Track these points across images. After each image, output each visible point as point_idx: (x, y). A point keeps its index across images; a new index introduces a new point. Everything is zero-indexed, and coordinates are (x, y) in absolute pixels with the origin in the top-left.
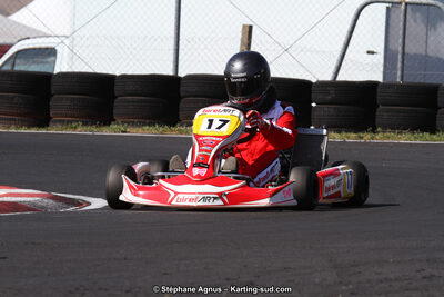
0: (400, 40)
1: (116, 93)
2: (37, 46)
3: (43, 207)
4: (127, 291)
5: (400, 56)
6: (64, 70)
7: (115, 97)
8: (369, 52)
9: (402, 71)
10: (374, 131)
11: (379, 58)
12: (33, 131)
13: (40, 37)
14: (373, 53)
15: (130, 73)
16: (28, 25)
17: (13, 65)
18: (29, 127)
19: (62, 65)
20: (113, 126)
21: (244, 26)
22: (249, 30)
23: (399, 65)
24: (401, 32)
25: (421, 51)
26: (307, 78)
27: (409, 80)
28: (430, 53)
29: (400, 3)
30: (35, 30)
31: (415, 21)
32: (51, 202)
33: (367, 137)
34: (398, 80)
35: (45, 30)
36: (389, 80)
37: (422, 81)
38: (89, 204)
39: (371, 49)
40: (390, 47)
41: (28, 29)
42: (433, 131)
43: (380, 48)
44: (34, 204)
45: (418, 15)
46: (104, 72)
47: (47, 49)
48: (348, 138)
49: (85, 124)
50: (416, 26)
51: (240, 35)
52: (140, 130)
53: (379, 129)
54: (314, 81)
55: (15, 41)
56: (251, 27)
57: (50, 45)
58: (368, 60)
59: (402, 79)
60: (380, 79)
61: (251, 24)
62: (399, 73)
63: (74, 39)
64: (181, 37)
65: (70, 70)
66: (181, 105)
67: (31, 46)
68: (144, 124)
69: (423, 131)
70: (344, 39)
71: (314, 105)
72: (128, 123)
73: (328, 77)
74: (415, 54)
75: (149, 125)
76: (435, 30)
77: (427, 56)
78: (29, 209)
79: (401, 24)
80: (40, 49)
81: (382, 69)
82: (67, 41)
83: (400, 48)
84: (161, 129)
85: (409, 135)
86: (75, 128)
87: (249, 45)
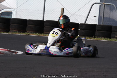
0: (103, 14)
2: (7, 11)
3: (6, 53)
4: (25, 76)
5: (102, 18)
6: (14, 18)
7: (27, 25)
8: (94, 16)
9: (103, 22)
10: (95, 37)
11: (97, 18)
12: (5, 33)
13: (8, 9)
14: (95, 17)
15: (31, 19)
16: (5, 5)
17: (1, 16)
18: (4, 32)
19: (14, 16)
21: (62, 8)
22: (63, 9)
23: (102, 20)
24: (103, 12)
25: (108, 17)
26: (78, 23)
27: (105, 24)
28: (111, 18)
29: (103, 4)
30: (7, 7)
31: (107, 9)
32: (8, 52)
33: (93, 39)
35: (9, 7)
36: (99, 24)
37: (108, 25)
38: (18, 53)
39: (95, 16)
40: (100, 15)
41: (5, 6)
42: (110, 38)
43: (97, 15)
44: (3, 52)
45: (108, 7)
46: (25, 19)
47: (10, 12)
48: (88, 39)
49: (19, 32)
50: (107, 10)
51: (61, 11)
52: (33, 34)
53: (96, 37)
54: (79, 23)
55: (2, 9)
56: (64, 9)
57: (10, 11)
58: (94, 19)
59: (103, 24)
60: (97, 24)
61: (64, 8)
62: (102, 22)
63: (17, 10)
64: (45, 10)
65: (16, 18)
66: (44, 28)
67: (6, 11)
69: (107, 37)
70: (88, 13)
71: (79, 30)
72: (30, 32)
73: (83, 23)
74: (107, 17)
75: (36, 33)
76: (112, 11)
77: (110, 18)
78: (2, 53)
79: (103, 9)
80: (8, 12)
81: (98, 21)
82: (15, 10)
83: (103, 16)
85: (104, 39)
86: (16, 33)
87: (63, 13)
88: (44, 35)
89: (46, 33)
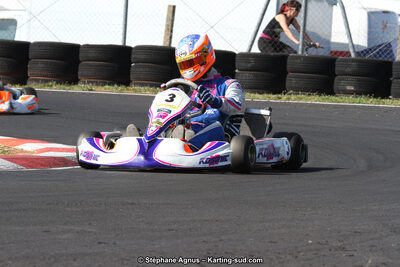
0: (302, 21)
1: (81, 59)
5: (301, 34)
7: (79, 62)
20: (81, 85)
52: (103, 89)
62: (300, 47)
68: (105, 84)
71: (237, 71)
72: (93, 83)
73: (245, 49)
75: (109, 84)
84: (120, 88)
85: (317, 97)
86: (51, 86)
87: (173, 21)
88: (136, 91)
89: (142, 85)
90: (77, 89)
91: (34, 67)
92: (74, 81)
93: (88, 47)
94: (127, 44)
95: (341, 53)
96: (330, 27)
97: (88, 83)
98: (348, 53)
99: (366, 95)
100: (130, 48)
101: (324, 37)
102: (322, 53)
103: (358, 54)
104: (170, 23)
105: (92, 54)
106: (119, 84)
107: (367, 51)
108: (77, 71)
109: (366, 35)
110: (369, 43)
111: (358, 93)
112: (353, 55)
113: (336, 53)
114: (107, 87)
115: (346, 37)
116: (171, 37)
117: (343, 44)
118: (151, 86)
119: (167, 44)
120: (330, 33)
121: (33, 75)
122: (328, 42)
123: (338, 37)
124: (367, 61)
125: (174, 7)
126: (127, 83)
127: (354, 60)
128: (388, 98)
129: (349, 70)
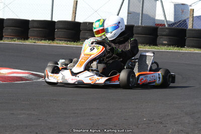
0: (141, 9)
1: (30, 27)
5: (141, 15)
7: (29, 29)
9: (142, 20)
14: (130, 14)
20: (30, 40)
23: (140, 18)
34: (140, 24)
49: (18, 39)
52: (41, 42)
62: (140, 21)
66: (55, 33)
68: (42, 40)
72: (36, 39)
75: (44, 40)
83: (141, 12)
84: (49, 42)
85: (149, 47)
86: (15, 41)
87: (76, 8)
88: (57, 43)
89: (60, 40)
90: (27, 42)
91: (6, 31)
92: (26, 38)
93: (33, 21)
94: (53, 20)
95: (161, 25)
96: (155, 11)
97: (34, 39)
98: (164, 25)
99: (173, 45)
100: (55, 22)
101: (152, 16)
102: (151, 24)
103: (169, 25)
104: (75, 9)
105: (35, 25)
106: (49, 40)
107: (174, 24)
108: (28, 33)
109: (173, 16)
110: (175, 20)
111: (169, 45)
112: (166, 26)
113: (158, 24)
114: (43, 41)
115: (163, 17)
116: (75, 17)
117: (161, 20)
118: (65, 41)
119: (73, 20)
120: (155, 15)
121: (6, 35)
122: (154, 19)
123: (159, 16)
124: (174, 29)
125: (77, 1)
126: (53, 39)
127: (167, 28)
128: (184, 47)
129: (164, 33)
